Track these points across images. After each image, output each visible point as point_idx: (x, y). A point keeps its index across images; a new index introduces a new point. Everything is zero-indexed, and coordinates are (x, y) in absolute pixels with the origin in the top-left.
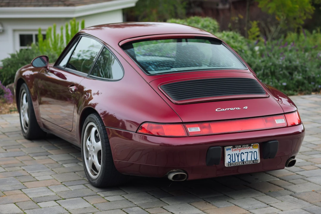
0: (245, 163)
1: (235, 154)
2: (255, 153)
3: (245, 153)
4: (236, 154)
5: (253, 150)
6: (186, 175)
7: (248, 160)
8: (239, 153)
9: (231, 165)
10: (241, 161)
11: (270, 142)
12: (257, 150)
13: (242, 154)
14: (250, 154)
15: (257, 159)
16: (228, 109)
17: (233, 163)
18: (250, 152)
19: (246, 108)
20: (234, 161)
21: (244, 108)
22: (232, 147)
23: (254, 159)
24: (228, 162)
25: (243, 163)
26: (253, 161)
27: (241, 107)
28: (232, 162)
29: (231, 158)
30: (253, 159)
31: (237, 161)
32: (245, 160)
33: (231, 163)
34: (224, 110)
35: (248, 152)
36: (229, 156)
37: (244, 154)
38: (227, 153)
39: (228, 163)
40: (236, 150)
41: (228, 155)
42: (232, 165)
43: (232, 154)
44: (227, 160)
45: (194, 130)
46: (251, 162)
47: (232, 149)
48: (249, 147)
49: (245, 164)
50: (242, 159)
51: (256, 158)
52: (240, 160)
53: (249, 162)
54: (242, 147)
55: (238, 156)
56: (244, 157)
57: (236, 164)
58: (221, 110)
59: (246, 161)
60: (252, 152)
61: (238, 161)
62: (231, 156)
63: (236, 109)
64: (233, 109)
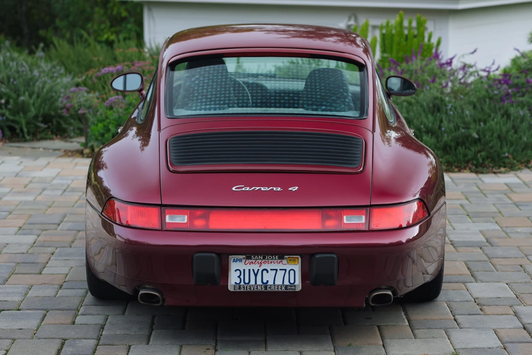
0: (269, 287)
1: (249, 270)
2: (292, 272)
3: (271, 270)
4: (252, 272)
5: (288, 267)
6: (159, 297)
7: (276, 284)
8: (258, 270)
9: (240, 288)
10: (261, 284)
12: (297, 267)
13: (265, 272)
14: (280, 274)
15: (295, 284)
16: (258, 188)
17: (245, 286)
18: (280, 270)
19: (294, 190)
20: (247, 281)
21: (290, 189)
22: (244, 256)
23: (288, 284)
24: (236, 283)
25: (266, 287)
26: (286, 286)
27: (285, 187)
28: (242, 283)
29: (242, 277)
30: (286, 283)
31: (252, 282)
32: (271, 283)
33: (240, 286)
34: (248, 189)
35: (276, 270)
36: (238, 272)
37: (268, 272)
38: (234, 266)
39: (235, 284)
40: (252, 262)
41: (236, 271)
42: (242, 290)
43: (244, 270)
44: (233, 279)
46: (281, 288)
47: (243, 261)
48: (279, 261)
49: (269, 290)
50: (265, 281)
51: (292, 281)
52: (259, 282)
53: (278, 287)
54: (264, 258)
55: (256, 275)
56: (269, 277)
57: (250, 288)
58: (243, 189)
59: (271, 286)
60: (285, 270)
61: (256, 283)
62: (241, 273)
63: (275, 189)
64: (267, 189)
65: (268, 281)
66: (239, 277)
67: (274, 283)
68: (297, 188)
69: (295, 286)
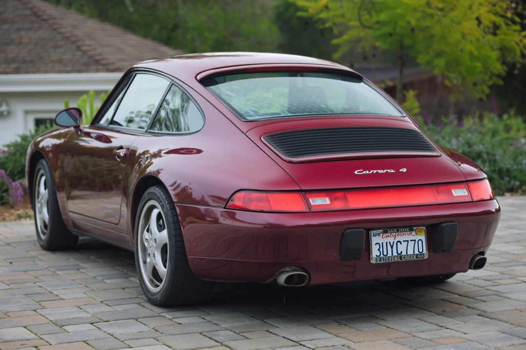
0: (404, 258)
2: (420, 242)
3: (404, 241)
4: (388, 244)
5: (417, 238)
6: (306, 276)
8: (394, 242)
9: (380, 260)
11: (444, 225)
12: (423, 237)
13: (399, 244)
14: (411, 244)
15: (423, 252)
16: (375, 171)
17: (385, 258)
18: (411, 241)
19: (404, 171)
20: (385, 254)
21: (401, 170)
22: (382, 231)
23: (418, 253)
24: (376, 256)
25: (401, 257)
26: (417, 255)
27: (396, 169)
28: (382, 256)
29: (381, 250)
30: (417, 252)
31: (390, 254)
32: (404, 253)
33: (380, 258)
34: (368, 172)
35: (408, 241)
36: (378, 245)
37: (401, 244)
38: (375, 240)
40: (388, 236)
41: (376, 244)
42: (382, 262)
43: (382, 243)
44: (375, 252)
45: (320, 202)
46: (413, 258)
47: (381, 235)
48: (409, 233)
49: (403, 259)
50: (399, 252)
51: (421, 251)
52: (395, 254)
53: (410, 256)
54: (397, 232)
55: (392, 247)
56: (402, 248)
57: (388, 260)
58: (364, 172)
59: (405, 255)
60: (415, 241)
62: (380, 246)
63: (389, 171)
64: (382, 171)
65: (401, 252)
66: (379, 250)
67: (407, 253)
68: (406, 169)
69: (423, 254)
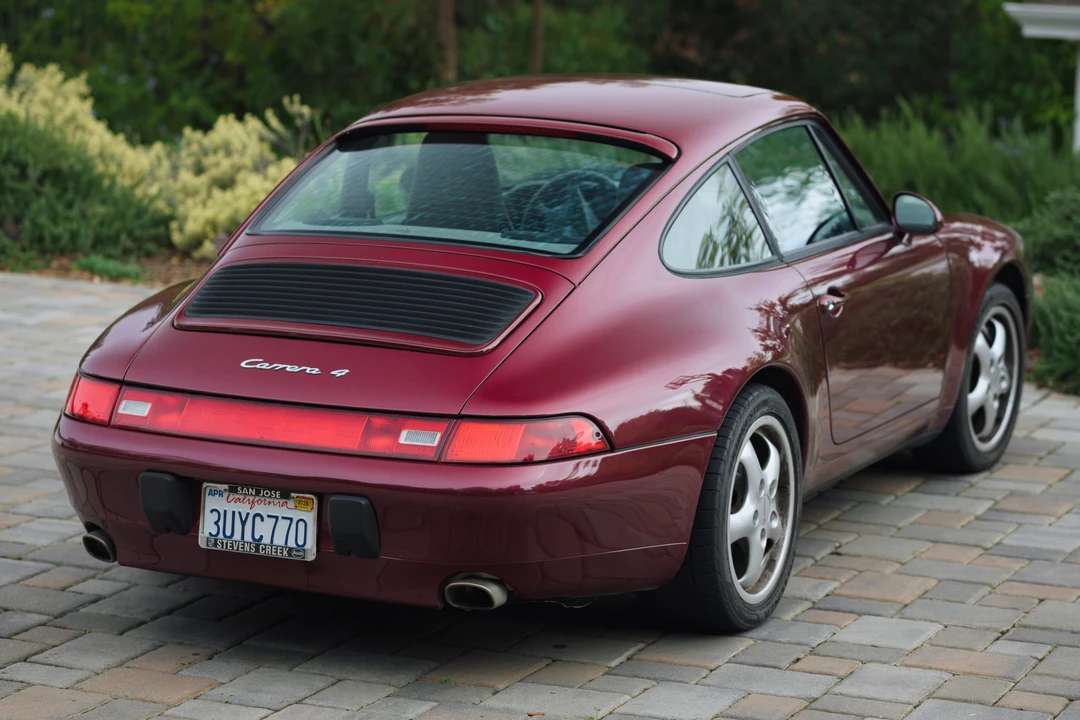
0: (263, 548)
1: (234, 513)
2: (301, 524)
3: (269, 516)
4: (237, 515)
5: (296, 515)
7: (275, 543)
8: (248, 514)
9: (216, 544)
10: (250, 540)
12: (310, 517)
13: (258, 519)
14: (283, 525)
15: (306, 547)
16: (281, 366)
17: (225, 542)
18: (283, 518)
19: (340, 375)
20: (228, 533)
21: (332, 373)
22: (226, 486)
23: (294, 545)
24: (210, 533)
25: (257, 548)
26: (290, 550)
28: (221, 536)
29: (221, 524)
30: (292, 544)
31: (237, 536)
32: (266, 540)
33: (216, 540)
34: (266, 366)
35: (277, 518)
36: (215, 514)
37: (262, 520)
38: (211, 503)
39: (208, 535)
40: (239, 499)
41: (212, 511)
42: (219, 548)
43: (225, 512)
44: (207, 527)
46: (282, 553)
47: (226, 495)
48: (282, 501)
49: (262, 553)
50: (257, 537)
51: (301, 543)
52: (248, 538)
53: (277, 549)
54: (258, 493)
55: (243, 523)
56: (263, 529)
57: (232, 547)
58: (259, 366)
59: (265, 545)
60: (291, 519)
61: (241, 537)
62: (221, 516)
63: (308, 370)
64: (296, 369)
65: (261, 537)
66: (216, 523)
67: (272, 541)
68: (347, 371)
69: (304, 551)
